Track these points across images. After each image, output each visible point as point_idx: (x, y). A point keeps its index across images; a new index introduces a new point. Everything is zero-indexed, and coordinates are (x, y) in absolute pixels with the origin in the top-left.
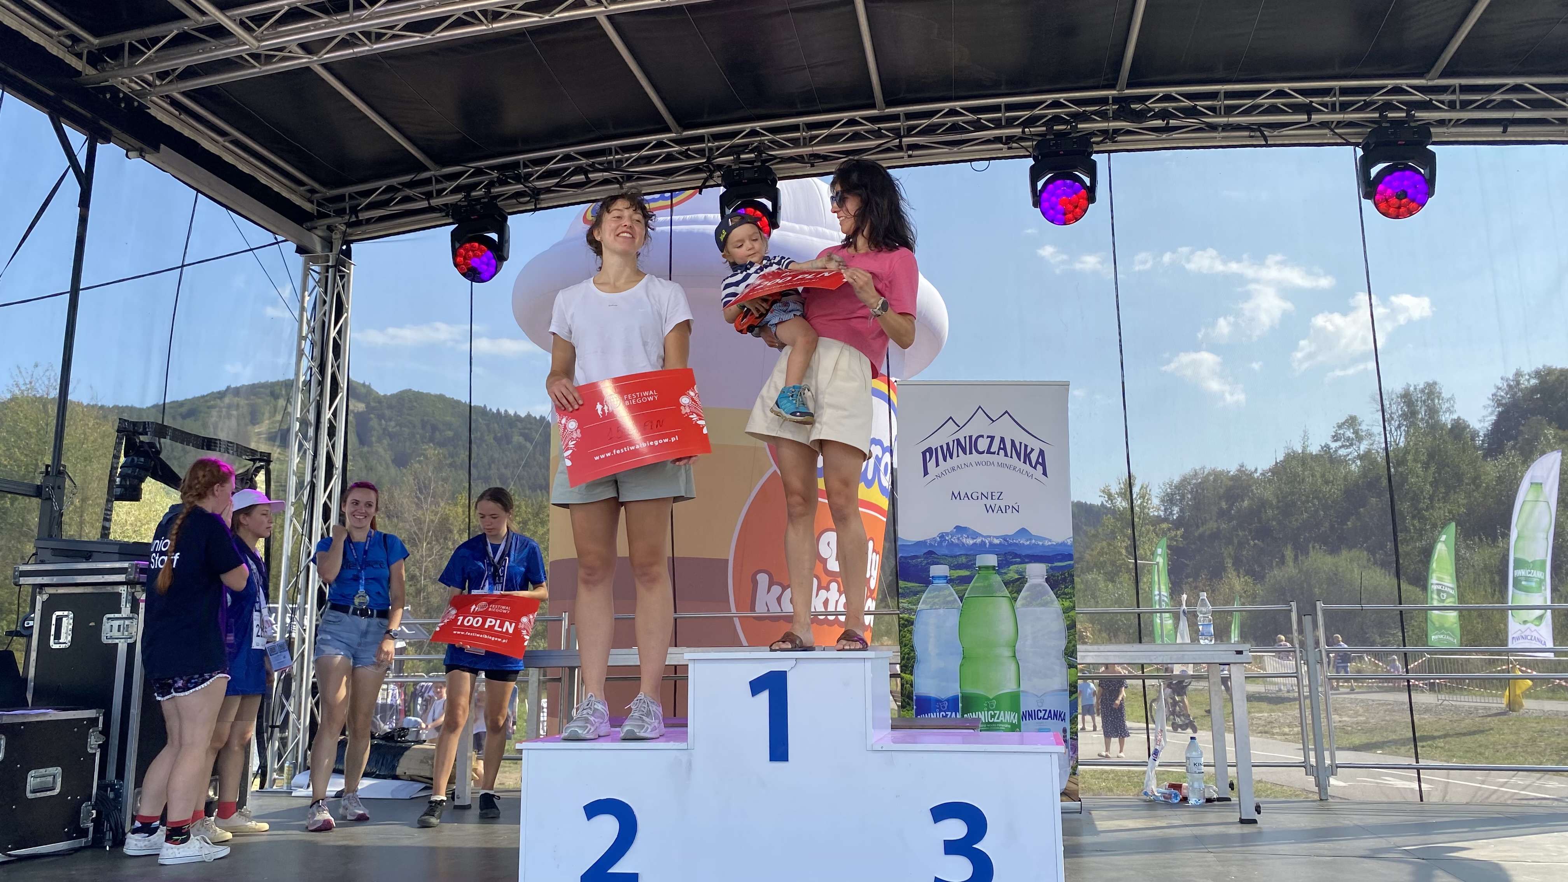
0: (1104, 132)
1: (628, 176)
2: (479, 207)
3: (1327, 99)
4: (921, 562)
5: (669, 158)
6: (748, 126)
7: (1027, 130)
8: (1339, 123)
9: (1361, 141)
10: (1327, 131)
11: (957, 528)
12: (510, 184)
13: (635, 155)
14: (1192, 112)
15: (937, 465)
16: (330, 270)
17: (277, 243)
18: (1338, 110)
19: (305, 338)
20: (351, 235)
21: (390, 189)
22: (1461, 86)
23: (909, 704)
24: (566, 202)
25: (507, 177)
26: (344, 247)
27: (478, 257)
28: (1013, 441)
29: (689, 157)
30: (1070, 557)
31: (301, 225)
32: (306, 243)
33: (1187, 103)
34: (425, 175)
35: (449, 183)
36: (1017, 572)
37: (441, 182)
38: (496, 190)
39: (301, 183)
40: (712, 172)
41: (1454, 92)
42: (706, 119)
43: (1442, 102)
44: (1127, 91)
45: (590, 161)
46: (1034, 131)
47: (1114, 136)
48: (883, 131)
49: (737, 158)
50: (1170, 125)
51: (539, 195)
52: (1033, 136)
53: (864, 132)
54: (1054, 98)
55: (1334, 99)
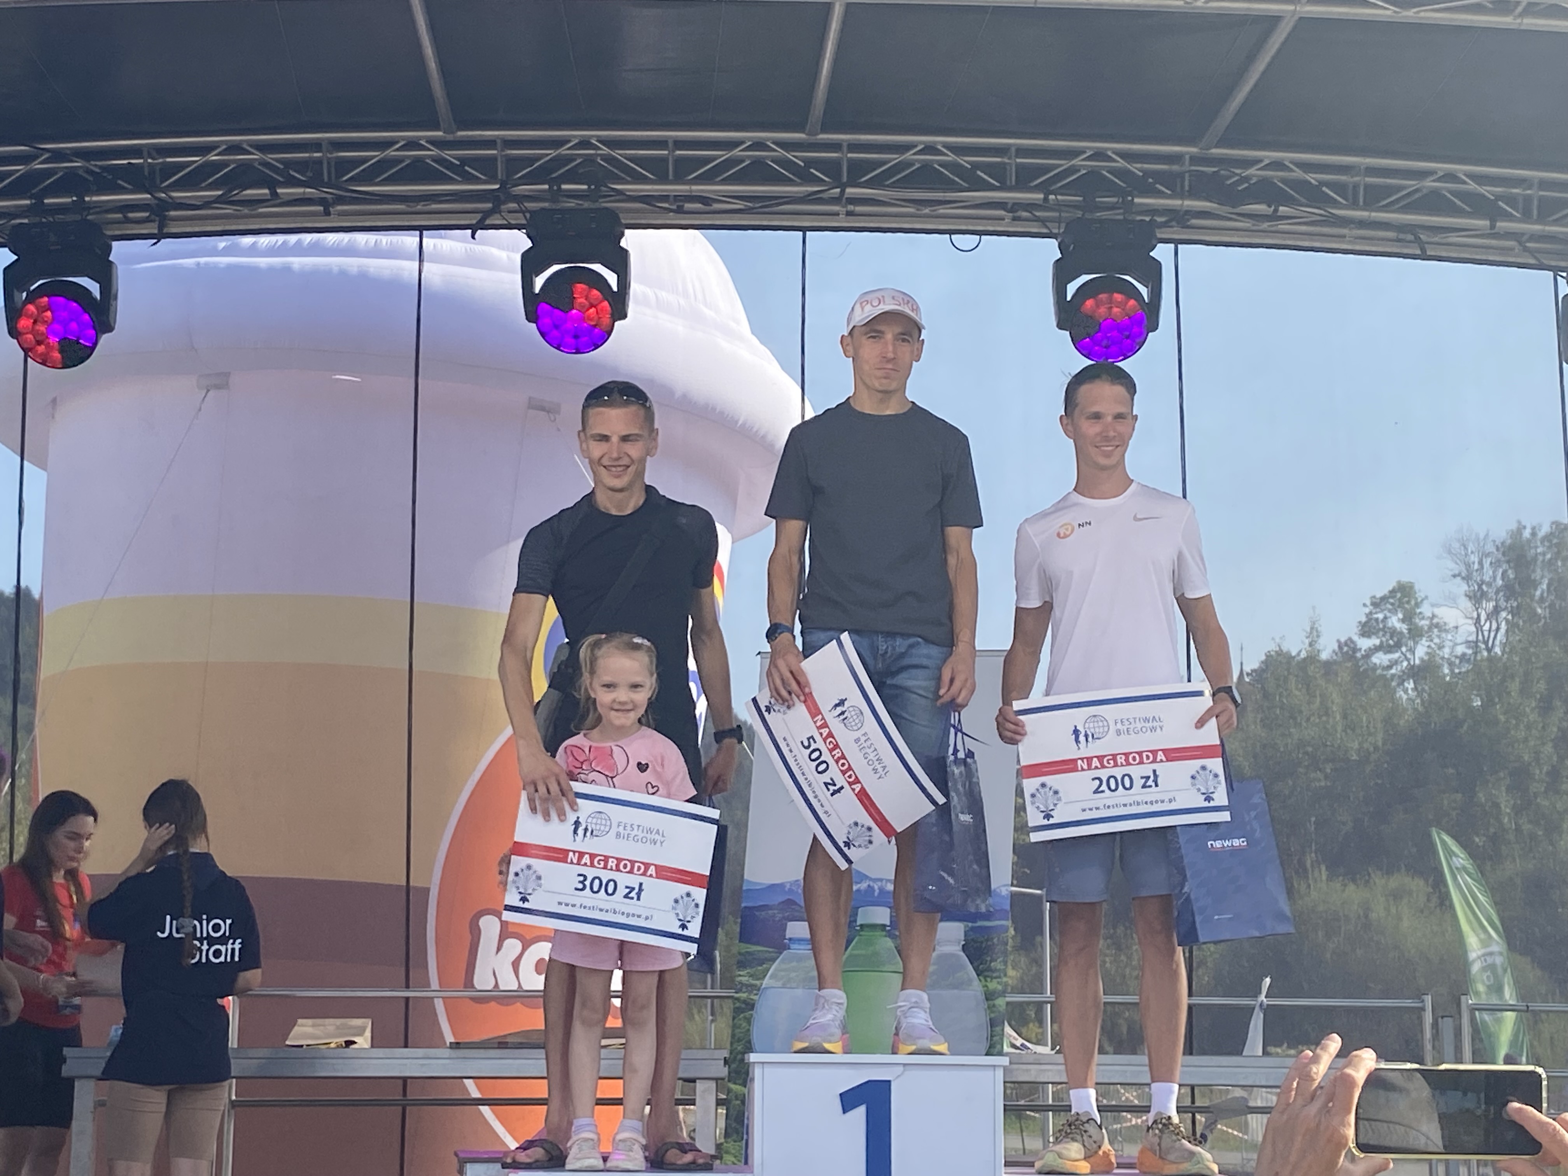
0: (1174, 213)
1: (342, 195)
3: (1517, 191)
6: (577, 135)
7: (1052, 197)
8: (1533, 235)
10: (1514, 246)
18: (1535, 214)
29: (469, 178)
38: (95, 198)
40: (494, 206)
44: (1214, 151)
45: (270, 157)
46: (1063, 201)
47: (1187, 217)
48: (812, 170)
49: (555, 188)
50: (1279, 214)
51: (167, 211)
52: (1059, 206)
53: (772, 161)
54: (1097, 148)
55: (1529, 192)
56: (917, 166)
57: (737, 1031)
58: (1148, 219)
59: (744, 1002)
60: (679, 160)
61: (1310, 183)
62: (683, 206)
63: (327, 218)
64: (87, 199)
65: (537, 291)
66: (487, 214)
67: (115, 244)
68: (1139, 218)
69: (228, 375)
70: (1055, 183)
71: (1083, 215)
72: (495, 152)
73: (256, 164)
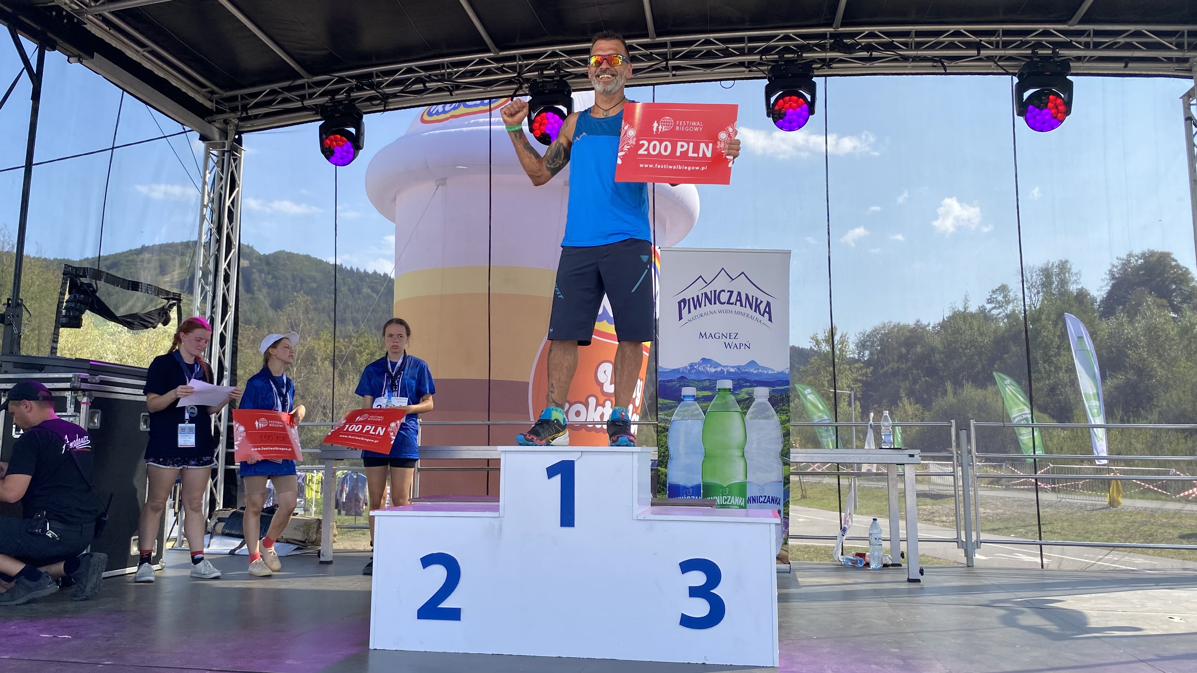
0: (823, 60)
1: (456, 85)
2: (341, 107)
3: (993, 39)
4: (675, 385)
5: (488, 72)
6: (550, 49)
7: (763, 57)
8: (1001, 57)
9: (1017, 71)
10: (992, 63)
11: (703, 359)
12: (365, 90)
13: (462, 69)
14: (890, 46)
15: (689, 312)
16: (226, 154)
17: (185, 132)
18: (1000, 47)
19: (206, 206)
20: (243, 127)
21: (273, 92)
22: (1094, 31)
23: (664, 490)
24: (409, 105)
25: (363, 84)
26: (237, 137)
27: (340, 146)
28: (747, 295)
29: (505, 72)
30: (787, 383)
31: (203, 118)
32: (207, 133)
33: (887, 39)
34: (300, 82)
35: (318, 89)
36: (747, 393)
37: (312, 88)
38: (355, 94)
39: (203, 86)
40: (521, 84)
41: (1089, 35)
42: (518, 43)
43: (1080, 43)
44: (840, 29)
46: (769, 58)
47: (830, 62)
48: (654, 55)
50: (873, 56)
51: (387, 99)
52: (768, 62)
54: (785, 33)
55: (998, 38)
56: (705, 51)
64: (352, 95)
66: (518, 90)
67: (365, 114)
69: (445, 179)
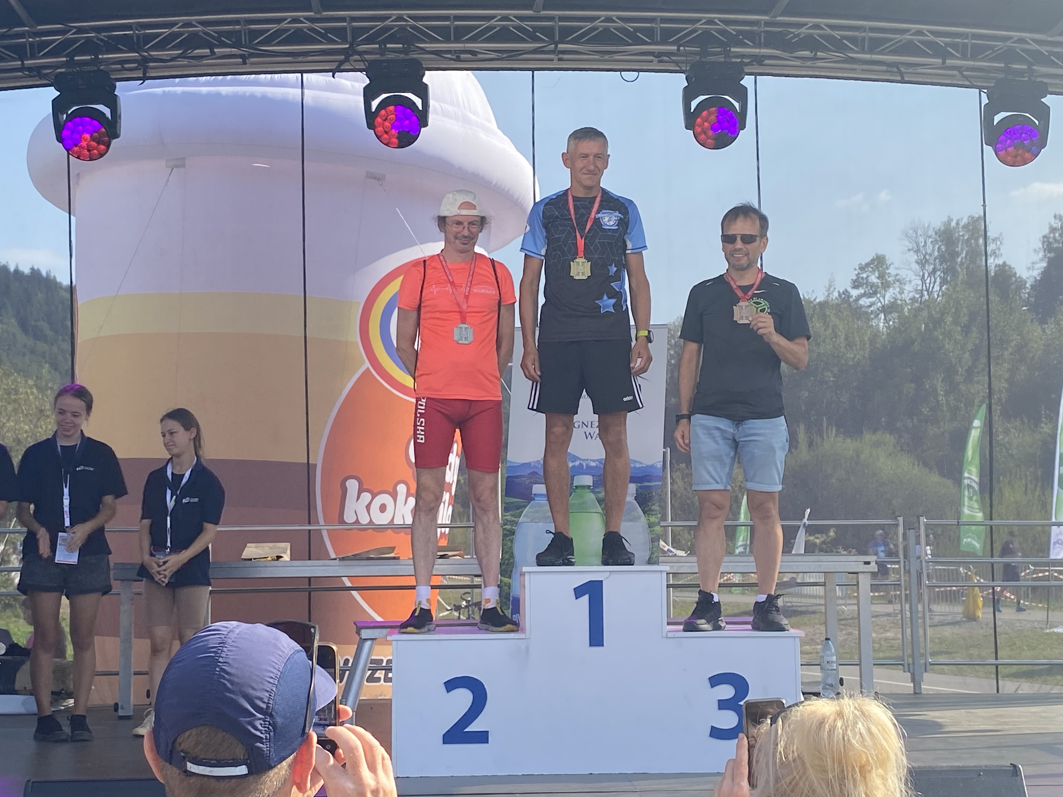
0: (755, 57)
3: (959, 40)
6: (395, 13)
7: (682, 48)
8: (967, 67)
9: (986, 86)
10: (957, 74)
14: (838, 45)
29: (330, 40)
38: (104, 56)
40: (347, 58)
42: (350, 2)
44: (779, 18)
45: (209, 29)
46: (688, 50)
47: (763, 59)
48: (537, 34)
49: (383, 47)
50: (817, 57)
51: (148, 62)
52: (686, 54)
53: (513, 28)
54: (708, 18)
55: (966, 41)
56: (600, 29)
57: (505, 547)
58: (739, 60)
59: (509, 531)
60: (457, 28)
61: (836, 38)
62: (459, 56)
63: (245, 66)
64: (100, 57)
65: (373, 110)
66: (341, 63)
67: (118, 84)
68: (734, 60)
69: (184, 159)
70: (683, 39)
71: (700, 59)
72: (345, 24)
73: (201, 34)
